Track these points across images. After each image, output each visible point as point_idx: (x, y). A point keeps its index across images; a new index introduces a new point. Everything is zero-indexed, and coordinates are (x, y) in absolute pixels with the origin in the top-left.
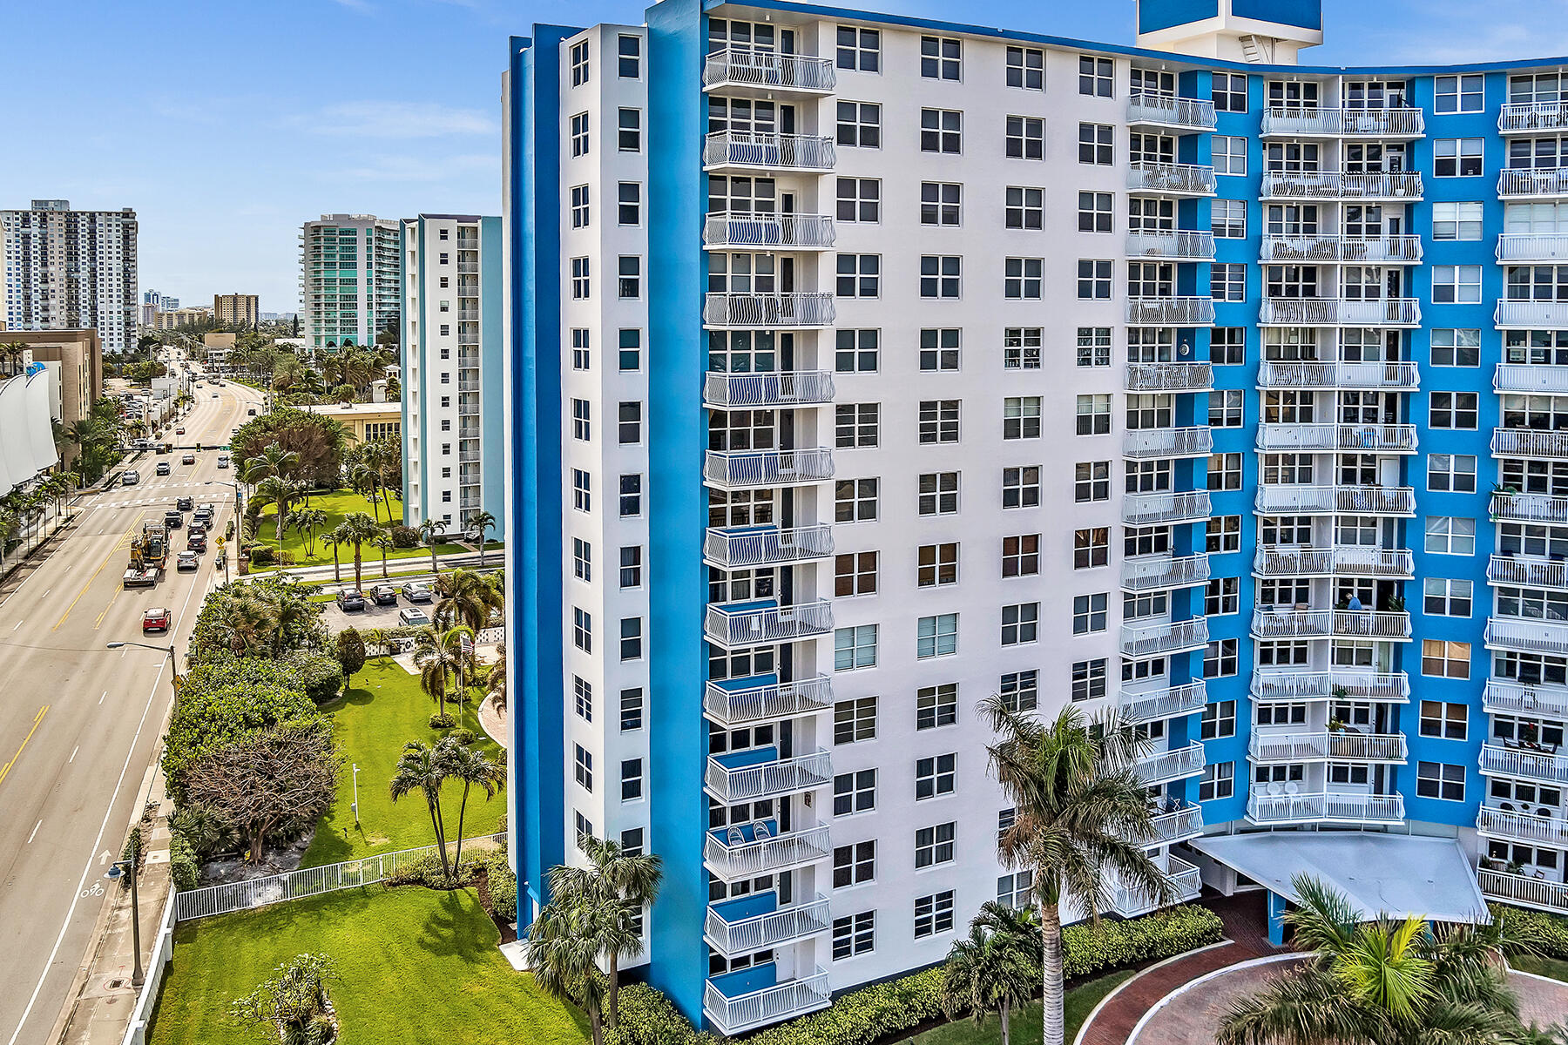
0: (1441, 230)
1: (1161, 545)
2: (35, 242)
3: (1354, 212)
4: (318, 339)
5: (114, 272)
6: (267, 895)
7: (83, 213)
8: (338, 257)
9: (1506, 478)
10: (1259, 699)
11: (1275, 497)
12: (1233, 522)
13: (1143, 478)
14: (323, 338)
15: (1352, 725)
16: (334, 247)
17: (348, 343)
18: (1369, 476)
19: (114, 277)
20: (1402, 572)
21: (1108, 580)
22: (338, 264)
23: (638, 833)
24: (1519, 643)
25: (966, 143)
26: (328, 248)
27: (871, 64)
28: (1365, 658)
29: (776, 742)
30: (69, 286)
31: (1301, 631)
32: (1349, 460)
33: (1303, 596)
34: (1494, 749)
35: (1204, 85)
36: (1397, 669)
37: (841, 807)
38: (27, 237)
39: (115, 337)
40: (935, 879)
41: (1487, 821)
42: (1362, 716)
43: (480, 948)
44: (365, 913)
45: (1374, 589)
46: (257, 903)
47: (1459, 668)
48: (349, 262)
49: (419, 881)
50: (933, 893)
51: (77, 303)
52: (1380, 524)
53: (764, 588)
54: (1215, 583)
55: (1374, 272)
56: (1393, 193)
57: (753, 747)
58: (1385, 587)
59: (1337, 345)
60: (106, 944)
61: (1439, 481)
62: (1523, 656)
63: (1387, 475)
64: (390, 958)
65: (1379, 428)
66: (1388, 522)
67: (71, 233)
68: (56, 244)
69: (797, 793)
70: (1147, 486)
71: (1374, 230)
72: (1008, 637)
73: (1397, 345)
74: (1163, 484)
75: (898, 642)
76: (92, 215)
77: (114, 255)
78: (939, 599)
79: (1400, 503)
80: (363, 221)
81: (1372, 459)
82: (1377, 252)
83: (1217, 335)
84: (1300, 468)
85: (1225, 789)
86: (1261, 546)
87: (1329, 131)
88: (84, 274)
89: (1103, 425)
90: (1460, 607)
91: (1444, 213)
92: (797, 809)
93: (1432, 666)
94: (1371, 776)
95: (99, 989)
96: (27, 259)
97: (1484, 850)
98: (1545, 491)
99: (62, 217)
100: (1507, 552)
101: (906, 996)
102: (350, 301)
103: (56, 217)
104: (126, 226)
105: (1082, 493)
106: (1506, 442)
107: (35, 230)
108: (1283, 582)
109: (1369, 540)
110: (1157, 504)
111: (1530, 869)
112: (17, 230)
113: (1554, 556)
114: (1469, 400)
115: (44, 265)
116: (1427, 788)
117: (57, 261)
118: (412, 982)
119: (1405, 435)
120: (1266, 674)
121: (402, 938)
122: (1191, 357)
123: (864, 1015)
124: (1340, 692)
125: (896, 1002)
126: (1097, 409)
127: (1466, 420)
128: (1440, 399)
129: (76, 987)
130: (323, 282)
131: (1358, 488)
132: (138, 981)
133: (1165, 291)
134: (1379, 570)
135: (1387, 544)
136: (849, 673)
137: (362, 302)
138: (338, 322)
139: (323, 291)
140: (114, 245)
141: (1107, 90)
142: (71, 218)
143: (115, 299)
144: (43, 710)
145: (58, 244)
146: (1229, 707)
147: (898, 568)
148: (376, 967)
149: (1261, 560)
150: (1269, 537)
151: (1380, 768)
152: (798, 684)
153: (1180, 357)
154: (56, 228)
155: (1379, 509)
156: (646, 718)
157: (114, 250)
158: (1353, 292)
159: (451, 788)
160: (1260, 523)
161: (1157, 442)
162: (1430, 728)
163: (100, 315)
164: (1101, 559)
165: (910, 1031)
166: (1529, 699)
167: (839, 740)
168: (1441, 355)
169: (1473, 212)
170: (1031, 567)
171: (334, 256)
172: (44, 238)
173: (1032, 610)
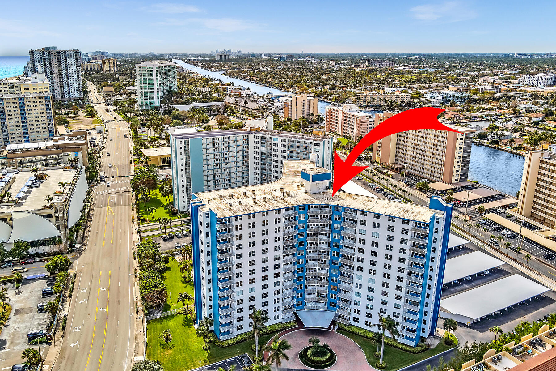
0: (335, 227)
2: (47, 61)
4: (142, 103)
5: (74, 70)
6: (158, 316)
7: (62, 51)
8: (147, 76)
12: (302, 269)
17: (152, 104)
19: (74, 72)
21: (280, 279)
22: (147, 79)
23: (211, 314)
26: (144, 73)
27: (241, 219)
30: (59, 76)
32: (319, 260)
35: (298, 208)
37: (238, 313)
38: (44, 60)
39: (76, 92)
41: (338, 311)
43: (191, 325)
44: (174, 319)
46: (157, 317)
47: (335, 289)
48: (151, 78)
49: (182, 313)
51: (63, 81)
54: (299, 277)
58: (327, 278)
60: (137, 325)
61: (333, 263)
64: (178, 327)
67: (59, 58)
68: (54, 62)
69: (232, 312)
72: (263, 289)
75: (246, 292)
76: (65, 52)
77: (73, 65)
78: (252, 285)
80: (154, 64)
83: (299, 243)
85: (301, 304)
87: (318, 213)
88: (64, 72)
89: (279, 259)
90: (336, 281)
91: (335, 225)
92: (232, 314)
93: (332, 289)
95: (138, 332)
96: (45, 67)
99: (55, 53)
102: (152, 90)
103: (53, 52)
104: (76, 55)
105: (275, 268)
106: (341, 260)
107: (47, 57)
108: (309, 277)
112: (41, 57)
114: (337, 253)
115: (51, 69)
116: (331, 305)
117: (55, 67)
118: (181, 331)
121: (180, 324)
123: (241, 338)
124: (318, 292)
126: (278, 257)
128: (334, 252)
129: (135, 332)
132: (144, 331)
136: (239, 296)
137: (155, 90)
138: (148, 97)
139: (143, 87)
140: (73, 61)
141: (279, 214)
142: (58, 53)
143: (75, 79)
144: (110, 272)
145: (55, 62)
146: (301, 294)
147: (246, 283)
148: (176, 328)
149: (306, 274)
151: (326, 303)
152: (232, 299)
154: (54, 56)
156: (212, 300)
157: (73, 63)
158: (323, 234)
159: (186, 301)
162: (332, 297)
163: (70, 85)
164: (279, 276)
167: (237, 304)
168: (334, 246)
169: (339, 226)
170: (267, 279)
172: (50, 60)
173: (267, 285)
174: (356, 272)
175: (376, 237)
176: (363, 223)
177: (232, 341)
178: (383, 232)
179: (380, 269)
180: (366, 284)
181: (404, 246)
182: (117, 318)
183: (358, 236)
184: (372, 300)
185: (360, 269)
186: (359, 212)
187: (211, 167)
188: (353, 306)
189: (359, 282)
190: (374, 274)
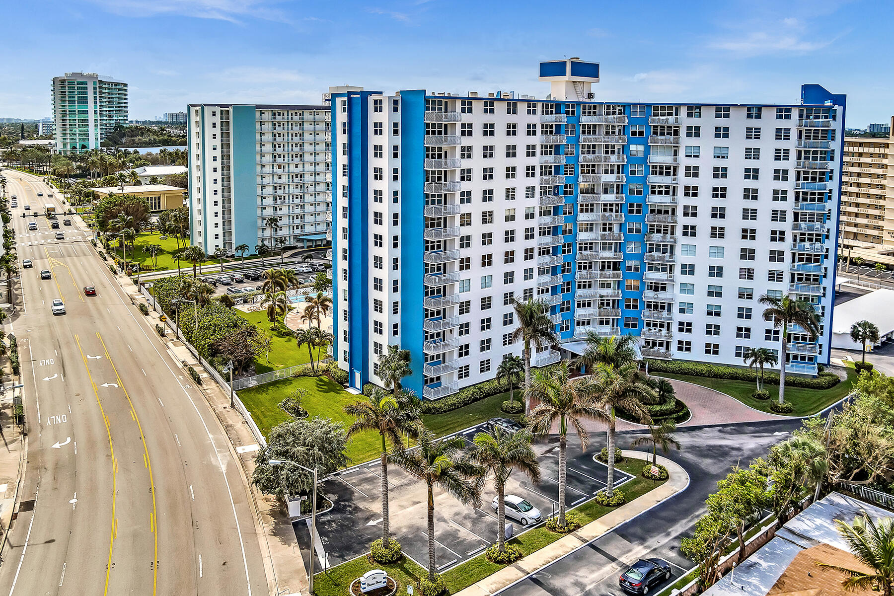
0: (632, 153)
1: (548, 252)
3: (607, 147)
4: (65, 145)
6: (252, 383)
8: (76, 98)
9: (650, 229)
10: (577, 299)
11: (583, 236)
12: (569, 245)
13: (544, 232)
14: (69, 144)
15: (605, 307)
16: (74, 92)
17: (84, 147)
18: (610, 229)
20: (620, 259)
21: (533, 264)
22: (76, 102)
23: (397, 346)
24: (653, 279)
25: (495, 133)
26: (70, 92)
27: (470, 111)
28: (609, 286)
29: (442, 315)
31: (590, 278)
32: (605, 224)
33: (590, 267)
34: (647, 312)
35: (563, 109)
36: (618, 289)
37: (461, 333)
40: (486, 355)
41: (644, 334)
42: (608, 304)
43: (339, 390)
44: (293, 385)
45: (612, 264)
46: (250, 385)
47: (636, 288)
48: (83, 101)
49: (305, 375)
50: (485, 360)
52: (614, 244)
53: (439, 269)
54: (565, 264)
55: (612, 166)
56: (618, 142)
57: (435, 317)
58: (615, 263)
59: (601, 188)
61: (631, 230)
62: (655, 283)
63: (616, 229)
65: (614, 214)
66: (616, 243)
69: (447, 330)
70: (544, 234)
71: (613, 152)
72: (506, 282)
73: (619, 188)
74: (549, 233)
75: (476, 284)
78: (487, 271)
79: (619, 237)
80: (91, 77)
81: (611, 224)
82: (613, 159)
83: (566, 187)
84: (590, 227)
85: (567, 328)
86: (578, 252)
87: (600, 122)
89: (532, 216)
90: (637, 269)
91: (633, 148)
92: (447, 334)
93: (628, 287)
94: (611, 323)
95: (220, 409)
97: (643, 343)
98: (661, 233)
100: (650, 252)
101: (479, 389)
102: (85, 123)
105: (527, 237)
106: (649, 218)
108: (584, 263)
109: (610, 249)
110: (548, 240)
111: (656, 348)
113: (663, 253)
114: (639, 206)
116: (627, 325)
118: (323, 400)
119: (621, 217)
120: (579, 292)
121: (311, 390)
122: (558, 194)
123: (469, 394)
124: (601, 296)
125: (477, 390)
126: (531, 211)
127: (639, 212)
128: (631, 205)
129: (211, 410)
130: (68, 112)
131: (607, 233)
132: (233, 406)
133: (550, 173)
134: (612, 258)
135: (616, 250)
136: (463, 293)
137: (91, 123)
138: (78, 135)
139: (68, 117)
141: (535, 113)
146: (568, 302)
147: (476, 262)
149: (578, 256)
150: (580, 249)
151: (613, 320)
152: (448, 297)
153: (555, 194)
155: (613, 240)
156: (399, 311)
158: (606, 172)
160: (578, 244)
161: (548, 220)
162: (628, 306)
164: (532, 257)
165: (481, 398)
166: (656, 296)
167: (460, 314)
168: (632, 192)
169: (641, 148)
170: (512, 260)
171: (74, 97)
173: (512, 273)
174: (682, 240)
175: (723, 157)
176: (694, 132)
177: (454, 400)
178: (737, 144)
179: (734, 223)
180: (702, 263)
181: (782, 165)
182: (154, 393)
183: (684, 161)
184: (719, 294)
185: (690, 231)
186: (683, 112)
187: (268, 170)
188: (677, 317)
189: (688, 260)
190: (722, 236)
